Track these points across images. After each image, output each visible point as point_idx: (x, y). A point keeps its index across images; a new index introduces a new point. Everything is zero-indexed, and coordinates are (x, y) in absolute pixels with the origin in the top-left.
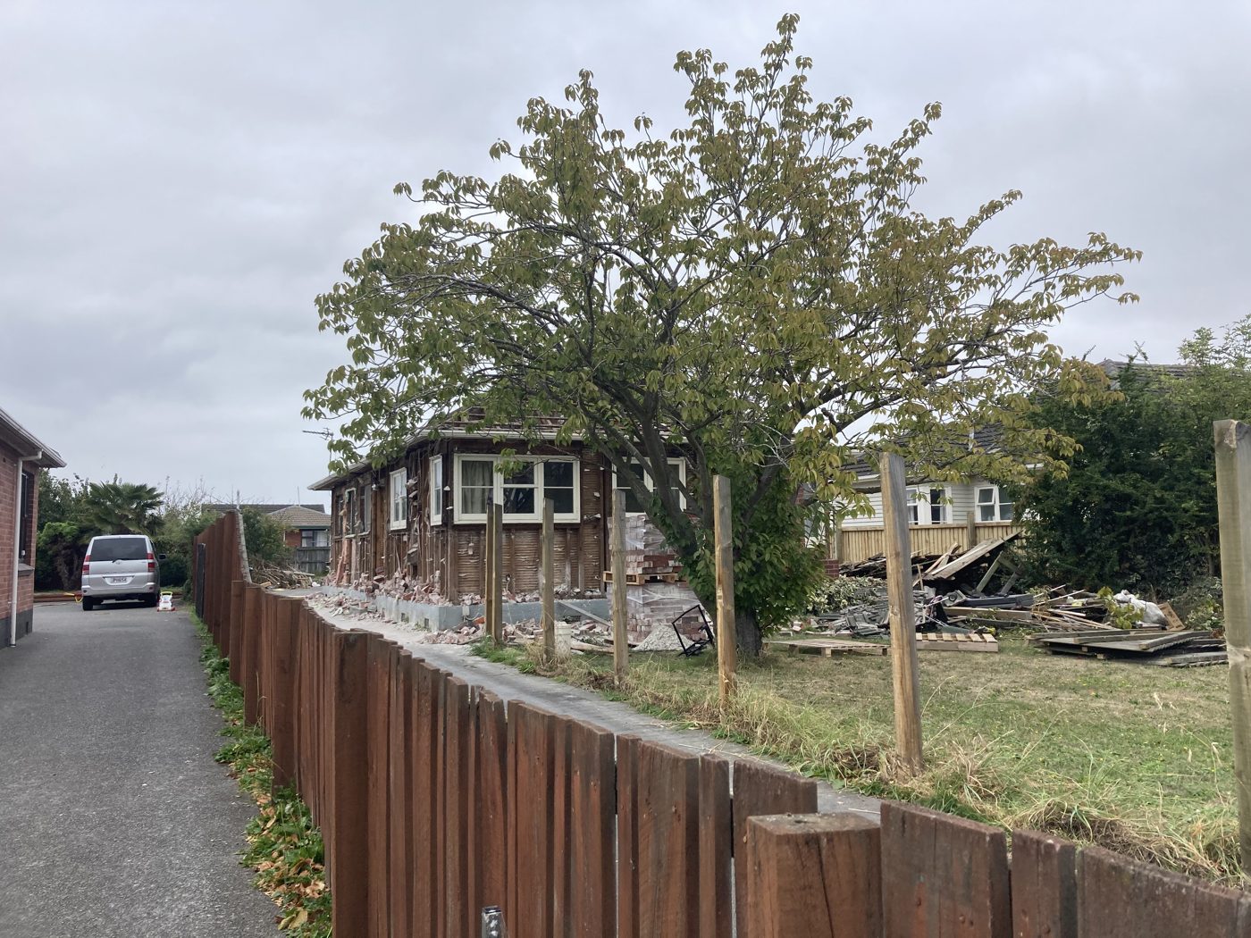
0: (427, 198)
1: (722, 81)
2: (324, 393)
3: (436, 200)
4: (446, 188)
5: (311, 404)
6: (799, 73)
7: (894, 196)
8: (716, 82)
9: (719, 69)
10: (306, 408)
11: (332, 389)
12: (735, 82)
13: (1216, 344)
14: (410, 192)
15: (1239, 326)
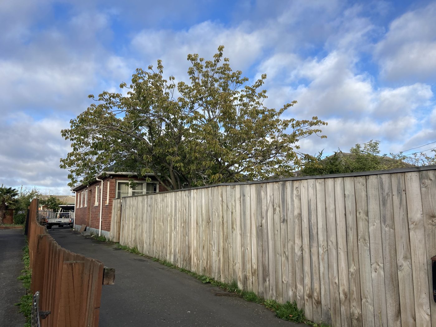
0: (100, 99)
1: (202, 64)
2: (67, 160)
3: (103, 100)
4: (107, 97)
5: (62, 164)
6: (225, 63)
7: (258, 101)
8: (201, 64)
9: (201, 60)
10: (61, 165)
11: (70, 159)
12: (205, 65)
13: (361, 149)
14: (94, 97)
15: (369, 144)
